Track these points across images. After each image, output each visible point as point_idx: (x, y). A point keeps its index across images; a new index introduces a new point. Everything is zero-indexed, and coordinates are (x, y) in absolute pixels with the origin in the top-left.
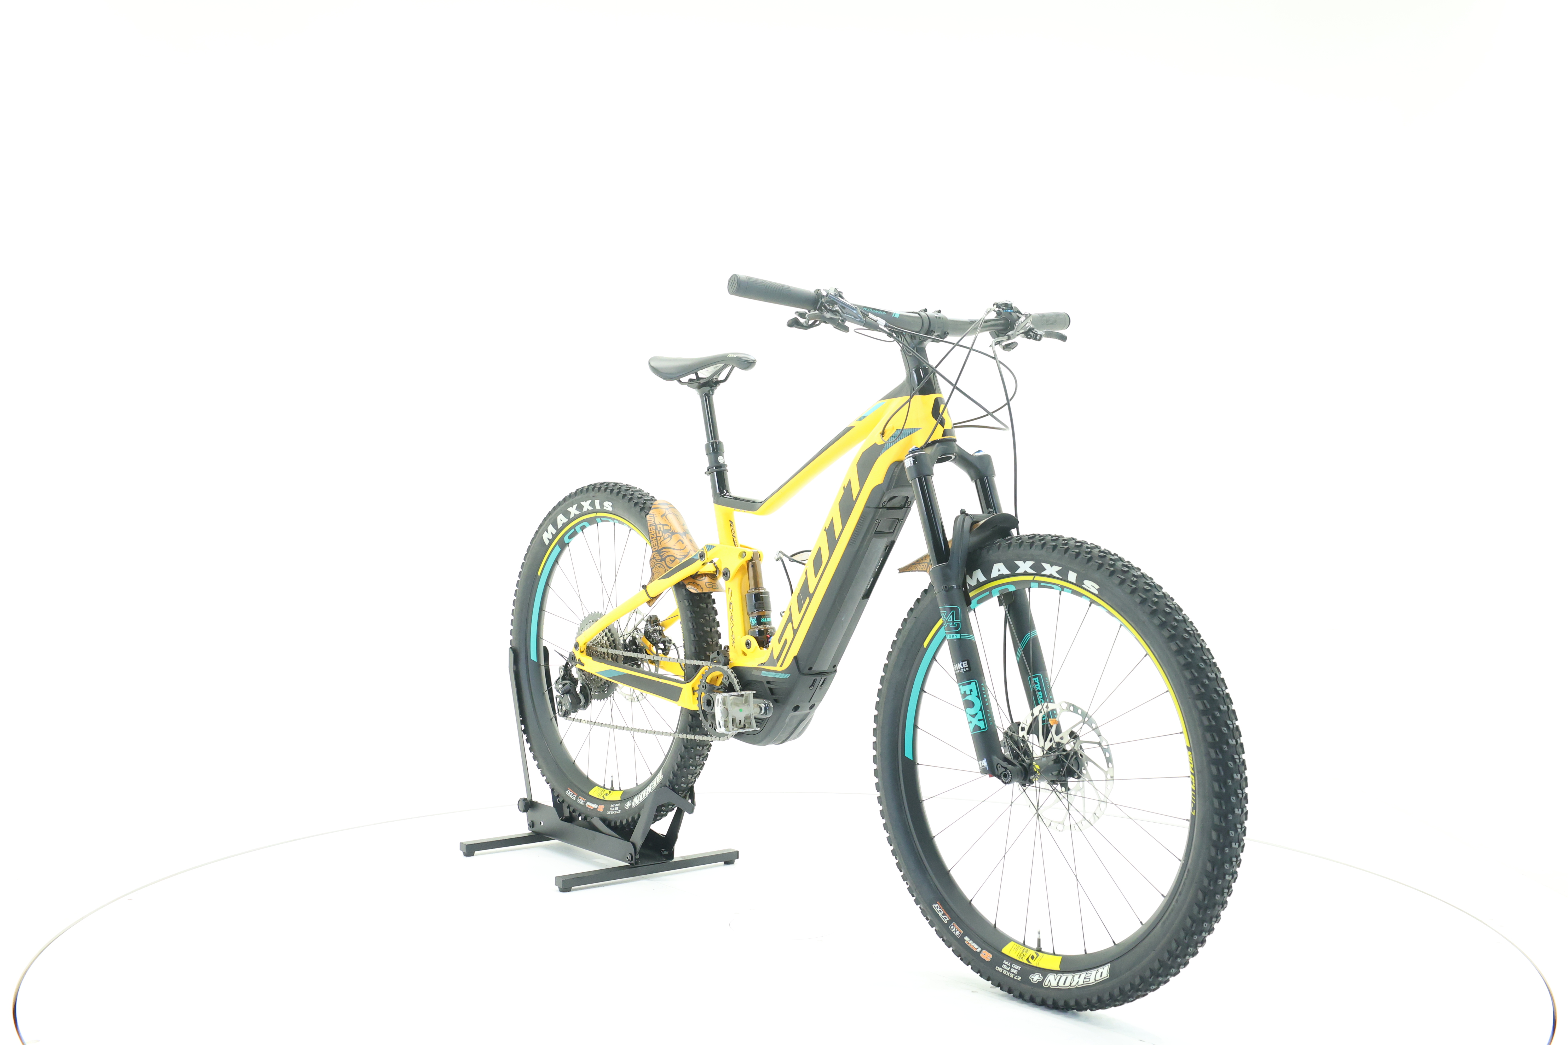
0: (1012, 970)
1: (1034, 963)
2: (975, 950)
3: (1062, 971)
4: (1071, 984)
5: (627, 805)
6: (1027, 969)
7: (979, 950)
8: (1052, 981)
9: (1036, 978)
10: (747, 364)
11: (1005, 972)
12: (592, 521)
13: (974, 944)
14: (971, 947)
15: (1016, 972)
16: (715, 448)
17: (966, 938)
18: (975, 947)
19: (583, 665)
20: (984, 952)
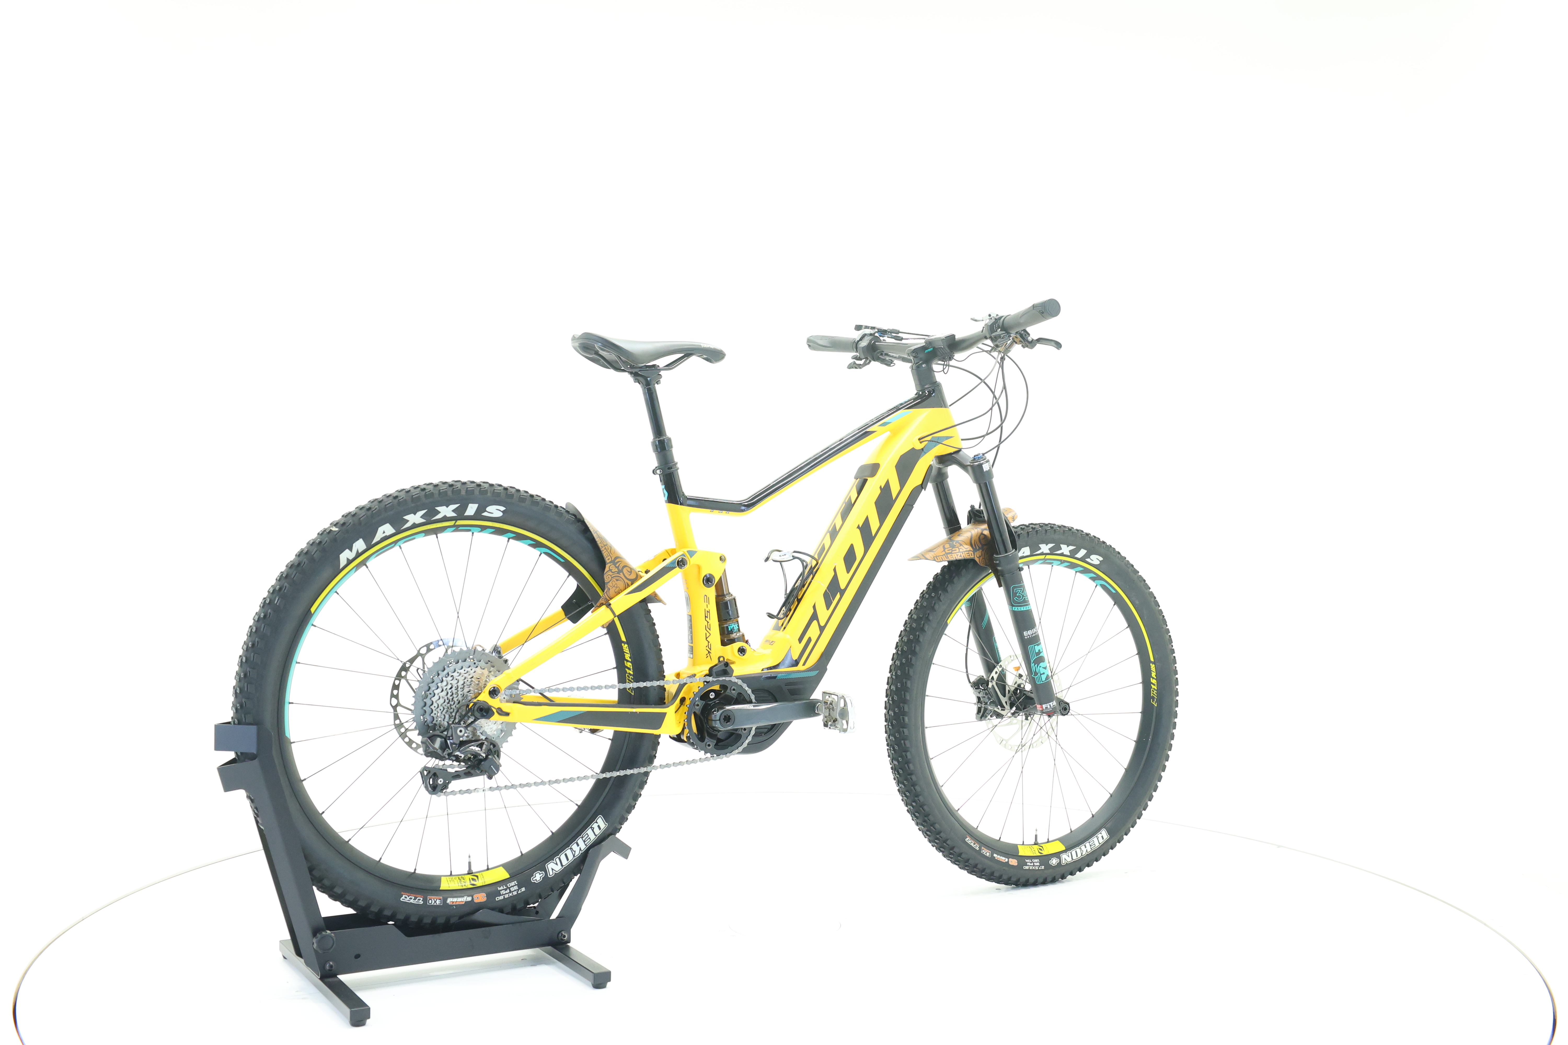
0: (1035, 864)
1: (1045, 853)
2: (1005, 862)
3: (1068, 849)
4: (1082, 854)
5: (538, 877)
6: (1044, 859)
7: (1007, 860)
8: (1066, 858)
9: (1054, 862)
10: (713, 355)
11: (1031, 868)
12: (427, 533)
13: (1001, 857)
14: (1001, 860)
15: (1038, 864)
16: (662, 446)
17: (995, 855)
18: (1003, 859)
19: (507, 714)
20: (1010, 859)
